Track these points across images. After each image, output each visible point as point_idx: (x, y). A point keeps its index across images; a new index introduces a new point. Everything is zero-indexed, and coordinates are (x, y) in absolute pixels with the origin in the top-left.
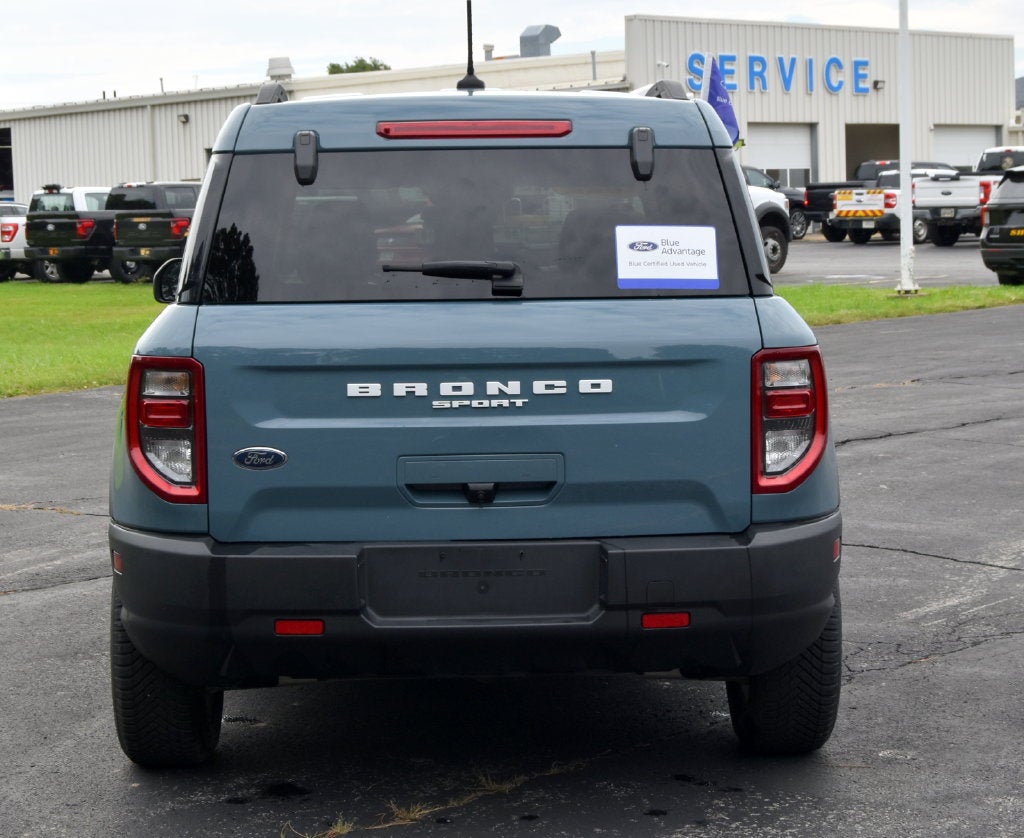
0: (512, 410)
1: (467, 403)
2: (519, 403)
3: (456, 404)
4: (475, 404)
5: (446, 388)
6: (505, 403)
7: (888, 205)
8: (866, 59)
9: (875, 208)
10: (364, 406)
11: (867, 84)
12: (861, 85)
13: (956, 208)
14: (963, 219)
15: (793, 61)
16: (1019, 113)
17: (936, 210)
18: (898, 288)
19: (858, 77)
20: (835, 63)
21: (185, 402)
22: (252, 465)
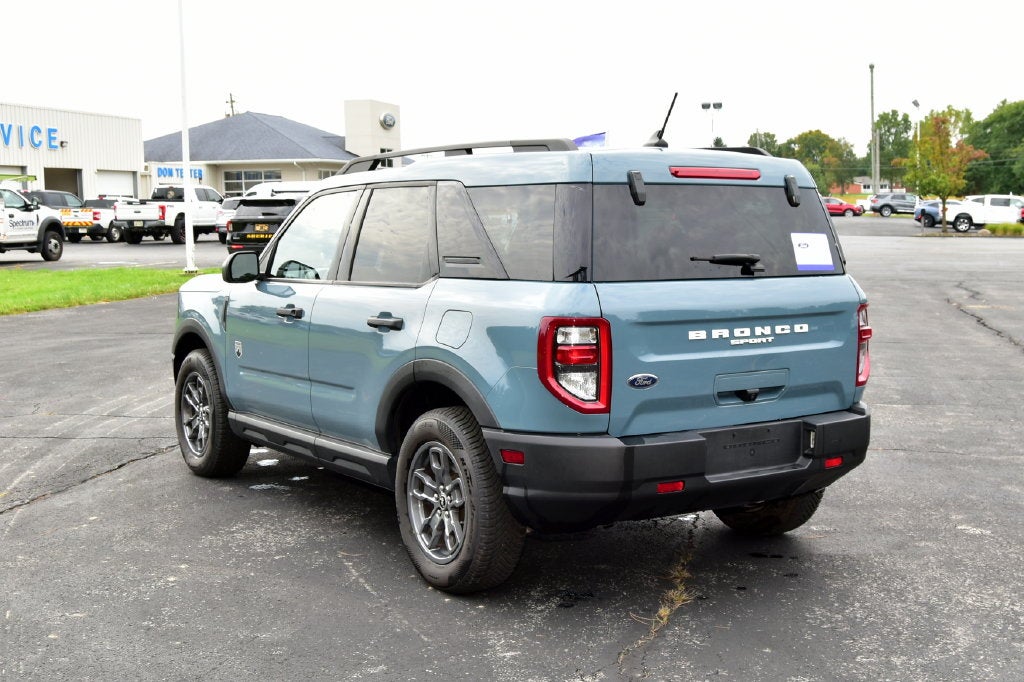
0: (767, 345)
1: (747, 341)
2: (770, 339)
3: (742, 341)
4: (751, 341)
5: (737, 332)
6: (764, 340)
7: (95, 219)
8: (55, 128)
9: (87, 221)
10: (698, 346)
11: (56, 143)
12: (53, 144)
13: (144, 221)
14: (149, 228)
15: (10, 126)
16: (146, 164)
17: (131, 222)
18: (186, 269)
19: (51, 139)
20: (37, 129)
21: (594, 347)
22: (639, 386)
